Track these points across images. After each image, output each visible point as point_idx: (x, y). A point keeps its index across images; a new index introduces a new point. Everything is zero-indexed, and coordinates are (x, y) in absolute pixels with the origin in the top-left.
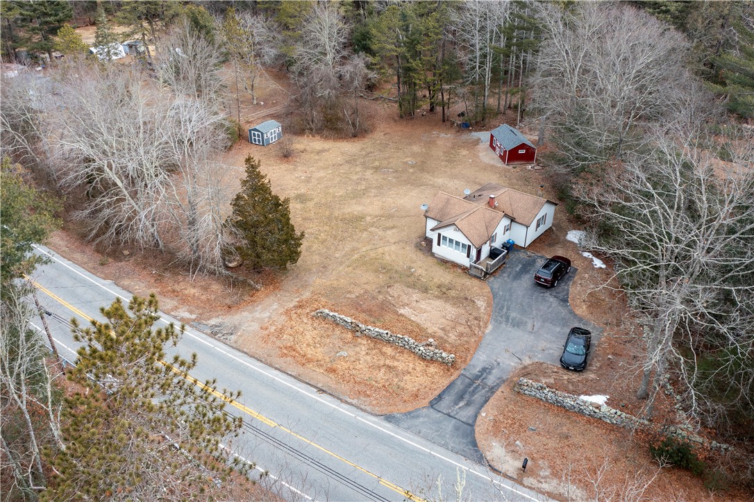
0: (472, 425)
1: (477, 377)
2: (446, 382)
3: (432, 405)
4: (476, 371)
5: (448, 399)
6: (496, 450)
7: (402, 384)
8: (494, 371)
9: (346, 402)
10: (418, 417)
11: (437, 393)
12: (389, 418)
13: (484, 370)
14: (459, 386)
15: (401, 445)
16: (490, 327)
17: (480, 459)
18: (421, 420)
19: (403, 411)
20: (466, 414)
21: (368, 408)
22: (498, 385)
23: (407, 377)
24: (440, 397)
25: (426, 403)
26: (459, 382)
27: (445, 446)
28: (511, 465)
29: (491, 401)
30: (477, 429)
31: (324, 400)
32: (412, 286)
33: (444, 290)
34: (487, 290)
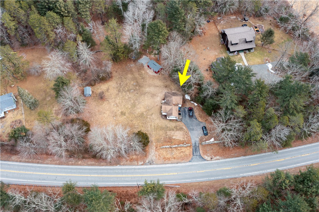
0: (200, 155)
1: (195, 145)
2: (192, 150)
3: (193, 155)
4: (194, 144)
5: (194, 152)
6: (206, 157)
7: (186, 154)
8: (196, 143)
9: (182, 163)
10: (193, 159)
11: (192, 152)
12: (190, 161)
13: (195, 143)
14: (194, 149)
15: (195, 165)
16: (190, 133)
17: (205, 160)
18: (194, 159)
19: (190, 159)
20: (198, 154)
21: (186, 162)
22: (199, 145)
23: (186, 152)
24: (193, 153)
25: (192, 155)
26: (193, 148)
27: (200, 161)
28: (209, 158)
29: (200, 149)
30: (201, 155)
31: (179, 164)
32: (170, 130)
33: (176, 128)
34: (183, 124)
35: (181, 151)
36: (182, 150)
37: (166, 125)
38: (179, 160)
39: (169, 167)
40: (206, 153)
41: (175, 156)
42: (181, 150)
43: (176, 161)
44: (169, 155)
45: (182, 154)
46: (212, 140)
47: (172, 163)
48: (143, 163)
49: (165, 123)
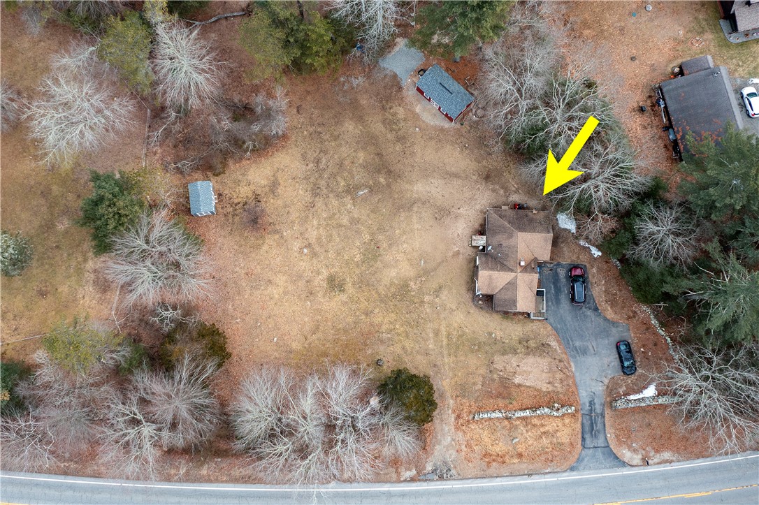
0: (608, 446)
1: (591, 410)
2: (579, 425)
3: (584, 447)
4: (587, 407)
5: (587, 436)
6: (626, 454)
7: (559, 441)
8: (595, 401)
9: (546, 473)
10: (583, 459)
11: (580, 436)
12: (572, 469)
13: (590, 402)
14: (587, 424)
15: (588, 481)
16: (572, 364)
17: (624, 464)
18: (586, 460)
19: (574, 460)
20: (601, 442)
21: (558, 470)
22: (603, 410)
23: (559, 434)
24: (583, 439)
25: (579, 446)
26: (585, 421)
27: (605, 467)
28: (637, 459)
29: (606, 424)
30: (611, 447)
31: (536, 480)
32: (504, 353)
33: (525, 344)
34: (550, 328)
35: (542, 430)
36: (547, 428)
37: (490, 334)
38: (537, 465)
39: (504, 489)
40: (626, 437)
41: (521, 448)
42: (543, 425)
43: (524, 467)
44: (501, 444)
45: (545, 441)
46: (650, 391)
47: (511, 475)
48: (414, 472)
49: (487, 326)
